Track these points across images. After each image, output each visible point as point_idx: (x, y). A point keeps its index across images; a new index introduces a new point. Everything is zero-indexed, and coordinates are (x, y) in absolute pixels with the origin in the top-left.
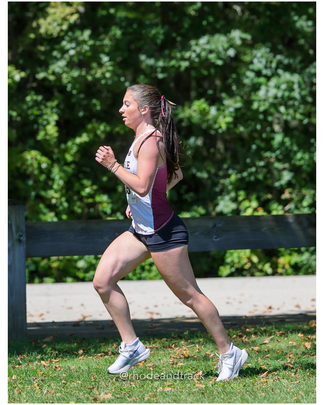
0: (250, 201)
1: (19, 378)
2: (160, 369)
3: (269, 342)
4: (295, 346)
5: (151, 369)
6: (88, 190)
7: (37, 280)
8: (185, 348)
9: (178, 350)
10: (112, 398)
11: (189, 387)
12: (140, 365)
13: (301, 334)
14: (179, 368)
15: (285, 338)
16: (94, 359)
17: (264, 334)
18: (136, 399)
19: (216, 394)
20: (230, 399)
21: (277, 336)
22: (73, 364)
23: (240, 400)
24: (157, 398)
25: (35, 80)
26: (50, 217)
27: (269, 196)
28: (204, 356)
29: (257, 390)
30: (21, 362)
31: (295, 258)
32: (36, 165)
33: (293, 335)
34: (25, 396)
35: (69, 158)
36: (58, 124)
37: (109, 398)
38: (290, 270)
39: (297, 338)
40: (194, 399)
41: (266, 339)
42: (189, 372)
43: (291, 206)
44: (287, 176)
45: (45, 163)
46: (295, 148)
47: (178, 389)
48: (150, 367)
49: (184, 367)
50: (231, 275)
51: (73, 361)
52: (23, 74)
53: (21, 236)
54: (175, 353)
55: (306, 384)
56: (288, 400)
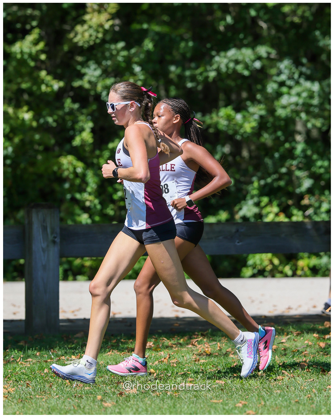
0: (272, 206)
2: (183, 365)
3: (286, 341)
4: (310, 345)
5: (175, 365)
6: (120, 194)
7: (71, 278)
8: (207, 346)
9: (200, 347)
10: (137, 393)
12: (164, 361)
13: (316, 334)
14: (201, 365)
15: (301, 337)
16: (121, 354)
17: (282, 334)
18: (160, 394)
19: (235, 391)
20: (247, 396)
21: (293, 335)
22: (102, 359)
23: (256, 397)
24: (179, 394)
25: (73, 88)
26: (84, 218)
27: (290, 202)
28: (224, 353)
29: (273, 387)
30: (53, 357)
31: (314, 261)
32: (71, 169)
33: (308, 335)
34: (55, 389)
36: (93, 131)
37: (135, 392)
38: (308, 272)
39: (313, 338)
40: (214, 394)
41: (283, 338)
42: (210, 368)
43: (310, 211)
44: (307, 183)
45: (80, 167)
46: (315, 157)
48: (173, 363)
49: (206, 363)
50: (254, 276)
51: (101, 356)
52: (61, 84)
53: (55, 237)
54: (198, 350)
55: (319, 382)
56: (302, 398)
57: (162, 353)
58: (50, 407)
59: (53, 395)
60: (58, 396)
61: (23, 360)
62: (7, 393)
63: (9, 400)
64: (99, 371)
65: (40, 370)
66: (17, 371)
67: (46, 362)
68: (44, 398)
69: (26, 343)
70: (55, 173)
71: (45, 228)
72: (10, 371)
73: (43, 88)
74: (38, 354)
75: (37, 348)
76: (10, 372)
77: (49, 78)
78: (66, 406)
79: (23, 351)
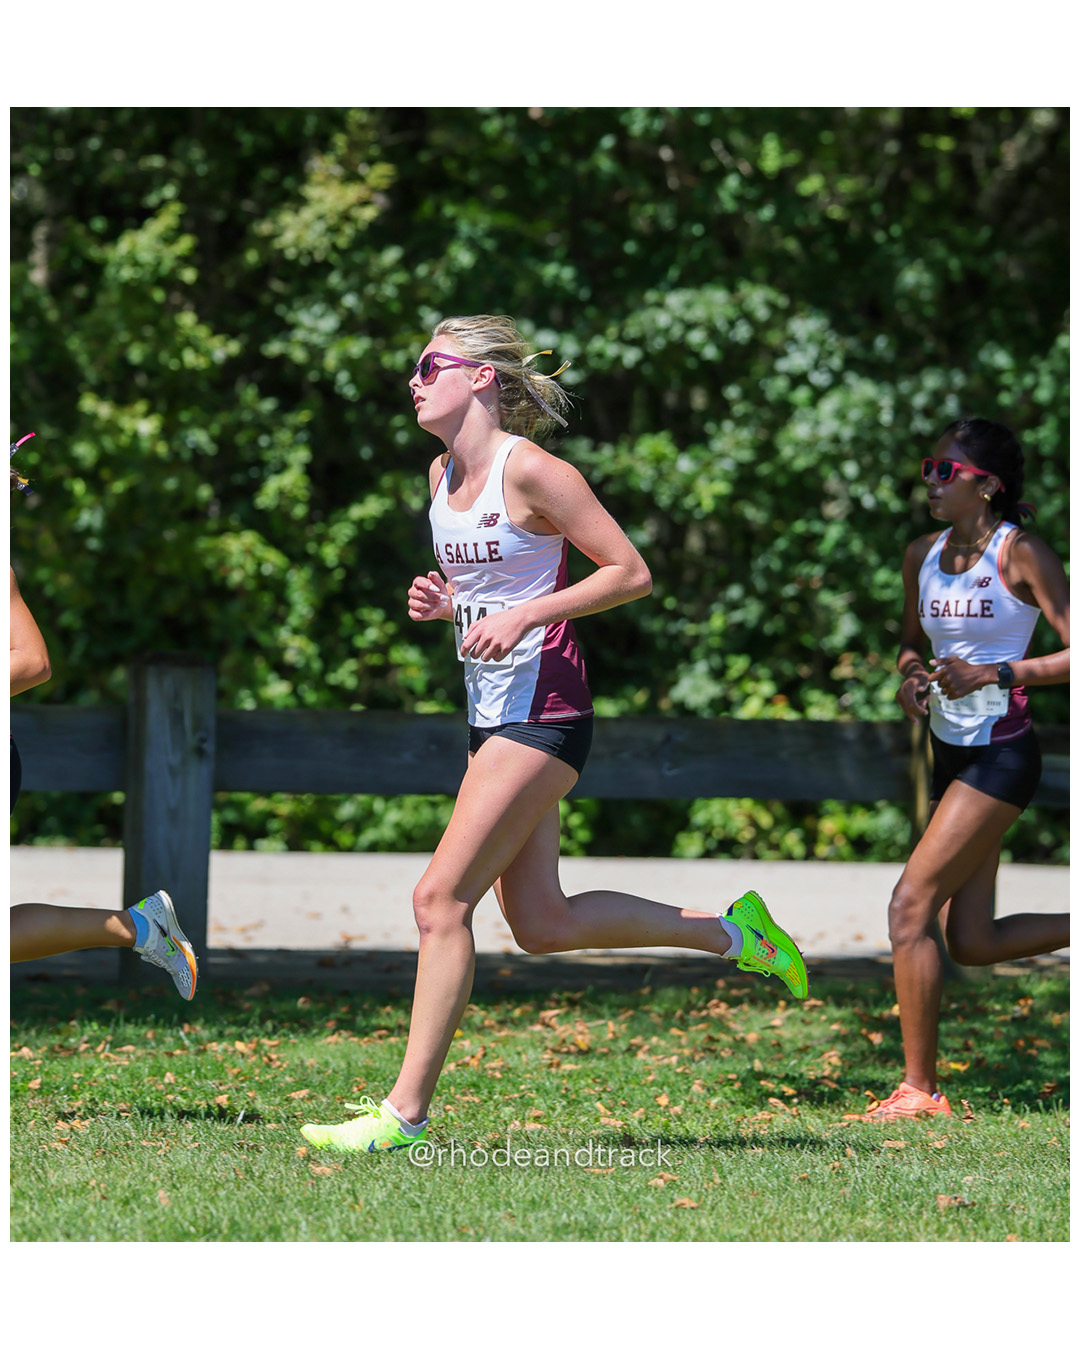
0: (757, 680)
1: (180, 1080)
2: (517, 1075)
3: (783, 1025)
5: (498, 1075)
6: (372, 634)
7: (240, 842)
8: (581, 1028)
9: (564, 1031)
11: (584, 1125)
13: (860, 1008)
14: (564, 1076)
15: (822, 1015)
22: (312, 1053)
26: (277, 690)
27: (804, 671)
30: (187, 1042)
31: (861, 822)
32: (250, 567)
33: (840, 1008)
35: (330, 553)
36: (309, 470)
38: (846, 850)
39: (850, 1019)
41: (776, 1016)
42: (588, 1086)
43: (854, 696)
44: (846, 627)
45: (272, 563)
46: (873, 559)
47: (556, 1129)
48: (494, 1069)
49: (576, 1073)
50: (707, 854)
51: (311, 1046)
52: (234, 347)
53: (203, 740)
54: (557, 1038)
55: (863, 1131)
56: (817, 1170)
57: (466, 1043)
58: (176, 1171)
59: (184, 1142)
60: (197, 1144)
61: (111, 1048)
62: (68, 1131)
63: (72, 1149)
64: (305, 1082)
65: (154, 1076)
66: (95, 1075)
67: (170, 1055)
68: (161, 1148)
69: (120, 1004)
70: (207, 574)
71: (177, 717)
72: (76, 1075)
73: (190, 358)
74: (150, 1035)
75: (149, 1019)
76: (79, 1078)
77: (202, 332)
78: (216, 1170)
79: (112, 1025)
